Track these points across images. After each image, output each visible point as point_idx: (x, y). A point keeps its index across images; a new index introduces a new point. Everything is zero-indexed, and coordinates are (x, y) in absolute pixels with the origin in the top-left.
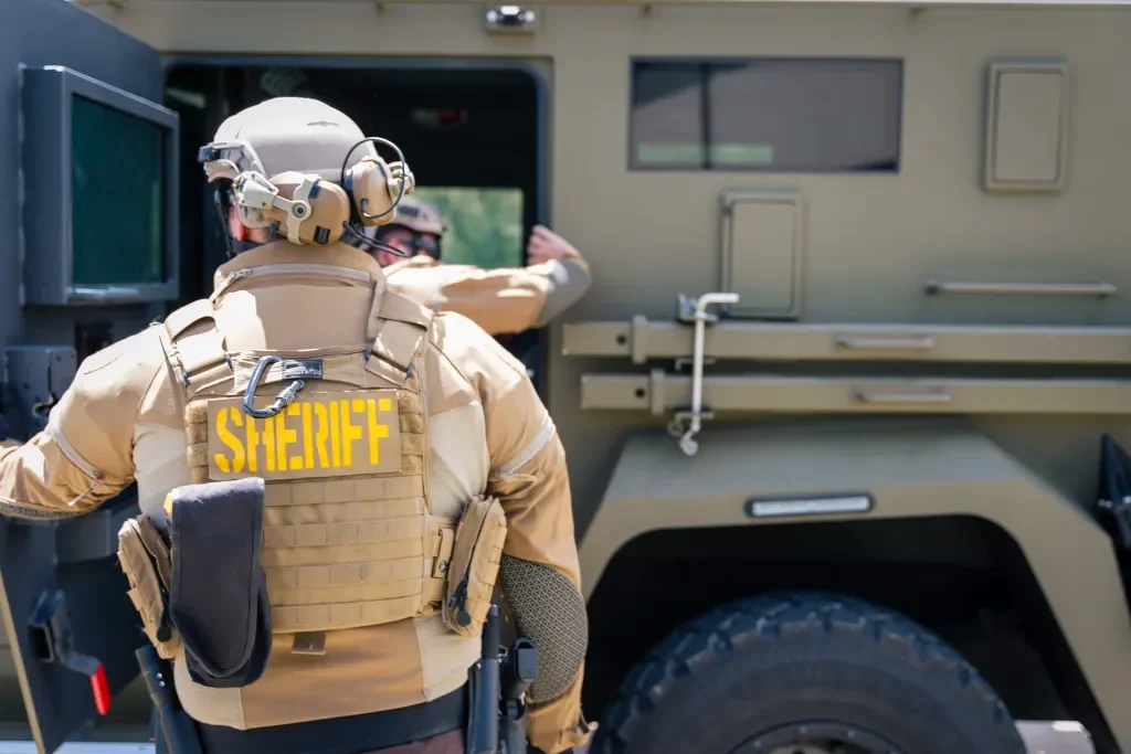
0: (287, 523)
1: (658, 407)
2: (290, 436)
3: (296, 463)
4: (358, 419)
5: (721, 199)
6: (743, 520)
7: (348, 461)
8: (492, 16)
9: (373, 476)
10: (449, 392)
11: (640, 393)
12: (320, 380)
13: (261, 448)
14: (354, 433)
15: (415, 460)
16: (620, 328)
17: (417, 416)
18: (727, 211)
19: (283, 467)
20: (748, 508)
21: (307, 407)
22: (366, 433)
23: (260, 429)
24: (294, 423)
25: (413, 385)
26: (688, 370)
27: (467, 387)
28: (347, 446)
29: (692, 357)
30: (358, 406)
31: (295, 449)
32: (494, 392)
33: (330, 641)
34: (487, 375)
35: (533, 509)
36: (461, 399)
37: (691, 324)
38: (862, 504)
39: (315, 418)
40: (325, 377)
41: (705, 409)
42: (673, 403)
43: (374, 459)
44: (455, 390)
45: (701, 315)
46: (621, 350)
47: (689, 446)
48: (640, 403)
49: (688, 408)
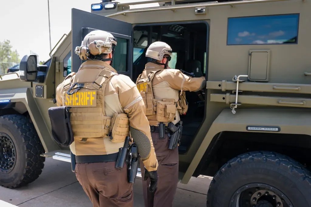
0: (76, 116)
1: (227, 102)
2: (77, 99)
3: (77, 104)
4: (89, 96)
5: (249, 52)
6: (246, 131)
7: (86, 104)
8: (196, 11)
9: (91, 107)
10: (110, 90)
11: (224, 98)
12: (83, 88)
13: (72, 101)
14: (88, 98)
15: (99, 104)
16: (219, 83)
17: (101, 96)
18: (250, 55)
19: (75, 105)
20: (247, 128)
21: (80, 93)
22: (90, 99)
23: (72, 97)
24: (77, 96)
25: (101, 89)
26: (235, 93)
27: (114, 90)
28: (86, 101)
29: (236, 90)
30: (89, 93)
31: (77, 101)
32: (121, 91)
33: (88, 140)
34: (120, 87)
35: (134, 117)
36: (112, 92)
37: (236, 82)
38: (277, 129)
39: (81, 95)
40: (84, 87)
41: (238, 103)
42: (231, 101)
43: (91, 104)
44: (111, 90)
45: (238, 80)
46: (219, 88)
47: (234, 112)
48: (224, 101)
49: (235, 103)
